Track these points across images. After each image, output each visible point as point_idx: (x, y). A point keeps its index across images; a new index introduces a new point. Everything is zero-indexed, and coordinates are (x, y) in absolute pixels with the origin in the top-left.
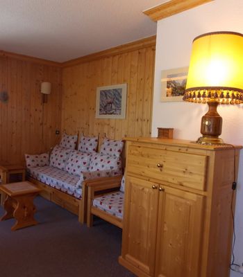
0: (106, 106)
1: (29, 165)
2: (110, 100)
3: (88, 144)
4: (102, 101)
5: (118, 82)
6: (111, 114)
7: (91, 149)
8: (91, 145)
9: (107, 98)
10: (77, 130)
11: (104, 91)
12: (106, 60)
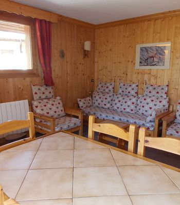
0: (147, 59)
1: (82, 107)
2: (151, 55)
3: (130, 89)
4: (143, 55)
5: (160, 41)
6: (153, 65)
7: (133, 92)
8: (133, 89)
9: (148, 53)
10: (113, 78)
11: (145, 48)
12: (146, 23)
